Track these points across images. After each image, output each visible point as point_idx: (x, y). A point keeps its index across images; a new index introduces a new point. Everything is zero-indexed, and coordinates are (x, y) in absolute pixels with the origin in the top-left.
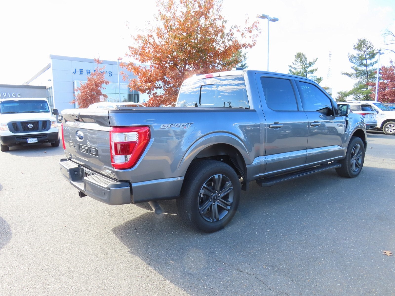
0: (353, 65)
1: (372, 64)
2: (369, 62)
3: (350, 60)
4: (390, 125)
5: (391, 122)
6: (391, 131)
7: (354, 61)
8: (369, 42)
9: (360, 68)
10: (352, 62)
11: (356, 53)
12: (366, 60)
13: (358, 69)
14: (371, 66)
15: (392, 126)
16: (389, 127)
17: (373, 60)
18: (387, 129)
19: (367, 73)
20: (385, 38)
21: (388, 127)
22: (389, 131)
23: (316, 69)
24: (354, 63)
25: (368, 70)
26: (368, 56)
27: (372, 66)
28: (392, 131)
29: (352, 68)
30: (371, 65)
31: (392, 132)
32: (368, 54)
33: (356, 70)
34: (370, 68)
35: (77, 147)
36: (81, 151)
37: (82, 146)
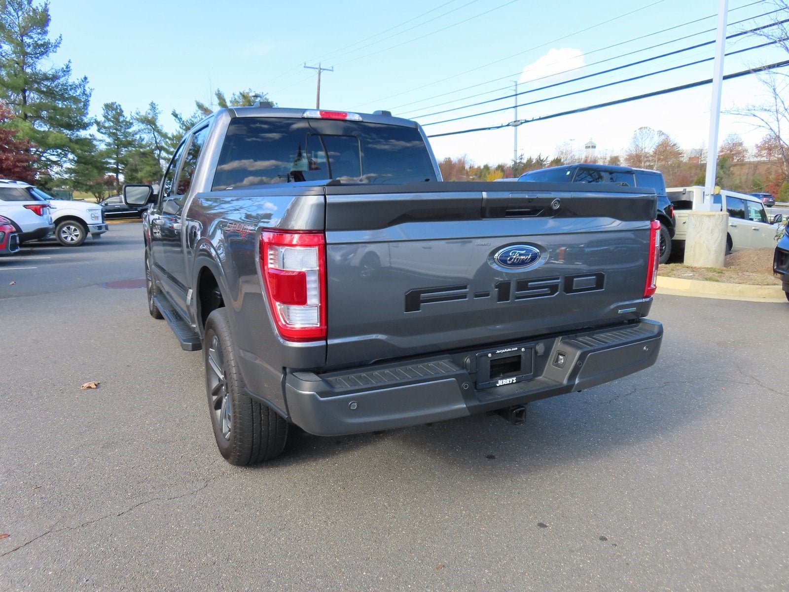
4: (69, 228)
5: (68, 222)
6: (72, 239)
15: (72, 228)
16: (66, 231)
18: (63, 236)
21: (64, 232)
22: (69, 239)
28: (74, 238)
31: (74, 241)
35: (488, 295)
36: (517, 299)
37: (529, 284)
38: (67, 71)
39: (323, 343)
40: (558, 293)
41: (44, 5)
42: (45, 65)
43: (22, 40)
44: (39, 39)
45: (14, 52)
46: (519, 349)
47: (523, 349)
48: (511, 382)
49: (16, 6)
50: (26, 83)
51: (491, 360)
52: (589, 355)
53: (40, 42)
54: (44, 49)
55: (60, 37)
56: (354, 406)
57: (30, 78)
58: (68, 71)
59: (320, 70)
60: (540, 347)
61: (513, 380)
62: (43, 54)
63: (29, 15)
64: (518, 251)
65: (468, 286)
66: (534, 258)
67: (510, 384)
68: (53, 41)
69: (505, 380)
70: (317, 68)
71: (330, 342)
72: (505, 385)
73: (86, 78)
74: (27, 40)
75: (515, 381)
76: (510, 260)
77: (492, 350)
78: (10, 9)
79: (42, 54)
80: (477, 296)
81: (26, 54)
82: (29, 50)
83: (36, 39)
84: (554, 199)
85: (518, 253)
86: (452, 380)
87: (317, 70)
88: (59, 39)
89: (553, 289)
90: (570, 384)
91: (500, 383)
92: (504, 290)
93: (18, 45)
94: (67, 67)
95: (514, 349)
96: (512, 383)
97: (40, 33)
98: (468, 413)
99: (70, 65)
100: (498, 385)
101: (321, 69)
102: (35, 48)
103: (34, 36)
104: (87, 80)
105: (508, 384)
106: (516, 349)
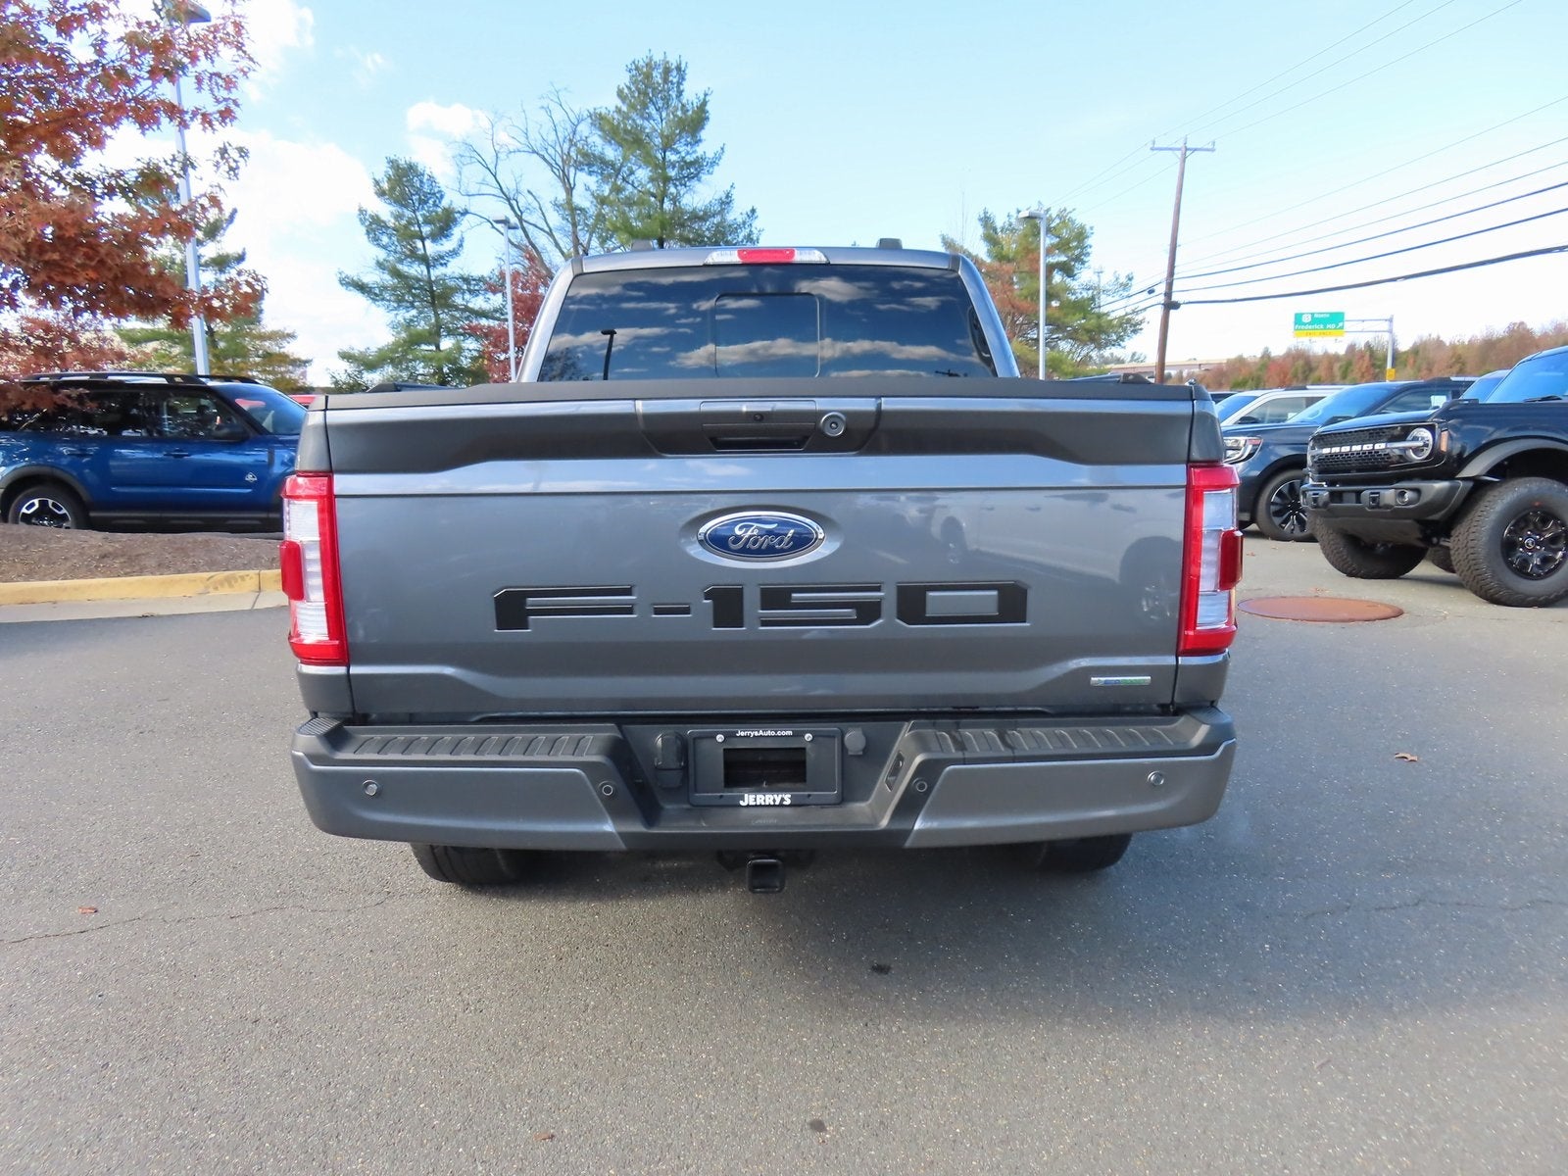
0: (382, 255)
1: (442, 258)
2: (431, 248)
3: (368, 233)
7: (385, 239)
8: (426, 177)
9: (404, 268)
10: (376, 240)
11: (385, 211)
12: (423, 240)
13: (398, 271)
14: (441, 264)
17: (447, 245)
19: (432, 287)
20: (460, 173)
23: (240, 252)
24: (384, 247)
25: (433, 278)
26: (426, 230)
27: (445, 264)
29: (380, 265)
30: (440, 260)
32: (427, 222)
33: (396, 273)
34: (436, 273)
35: (686, 611)
36: (763, 626)
37: (794, 595)
38: (726, 202)
39: (341, 670)
40: (881, 621)
41: (702, 97)
42: (698, 196)
43: (664, 158)
44: (688, 153)
45: (651, 180)
46: (799, 735)
47: (808, 737)
48: (777, 803)
49: (660, 104)
50: (663, 227)
51: (724, 750)
52: (948, 769)
53: (689, 158)
54: (694, 169)
55: (722, 149)
56: (372, 789)
57: (672, 218)
58: (728, 203)
59: (1186, 151)
60: (855, 737)
61: (783, 800)
62: (693, 178)
63: (677, 116)
64: (756, 525)
65: (635, 590)
66: (802, 542)
67: (774, 806)
68: (710, 155)
69: (762, 796)
70: (1179, 149)
71: (355, 670)
72: (761, 805)
73: (753, 211)
74: (671, 157)
75: (788, 802)
76: (735, 542)
77: (729, 728)
78: (652, 110)
79: (690, 177)
80: (658, 611)
81: (667, 180)
82: (672, 173)
83: (683, 154)
84: (826, 412)
85: (757, 528)
86: (575, 773)
87: (1179, 153)
88: (720, 151)
89: (868, 612)
90: (899, 826)
91: (749, 799)
92: (727, 604)
93: (656, 166)
94: (727, 197)
95: (784, 733)
96: (781, 805)
97: (690, 143)
98: (622, 846)
99: (733, 192)
100: (742, 803)
101: (1187, 149)
102: (681, 168)
103: (681, 149)
104: (756, 215)
105: (770, 805)
106: (790, 733)
